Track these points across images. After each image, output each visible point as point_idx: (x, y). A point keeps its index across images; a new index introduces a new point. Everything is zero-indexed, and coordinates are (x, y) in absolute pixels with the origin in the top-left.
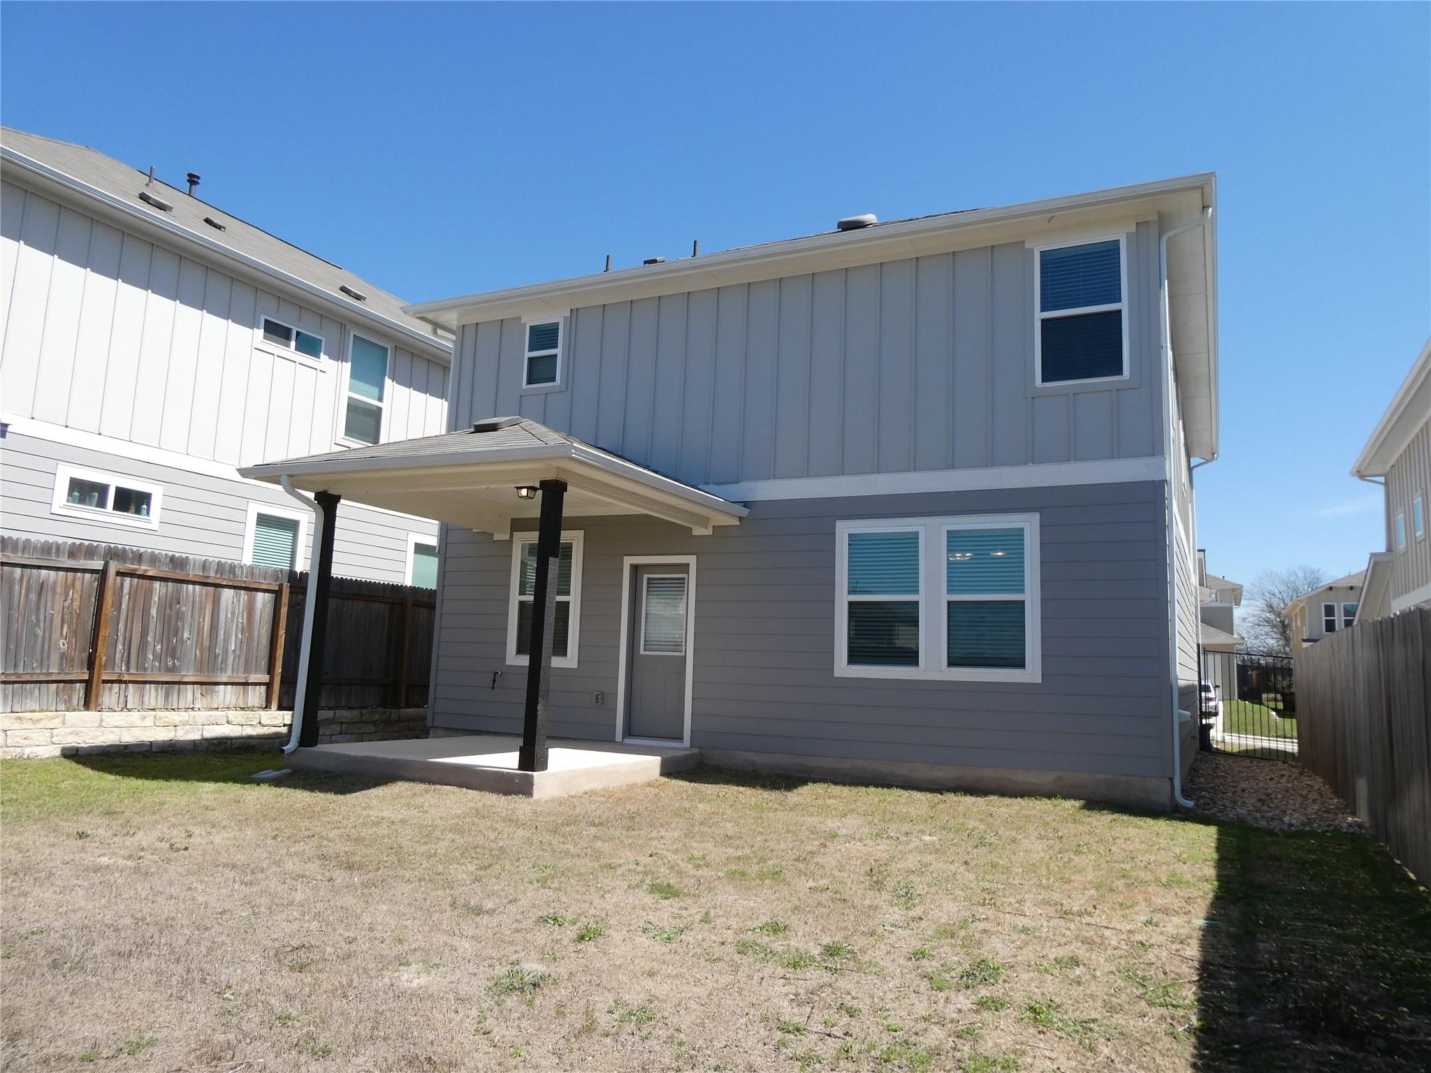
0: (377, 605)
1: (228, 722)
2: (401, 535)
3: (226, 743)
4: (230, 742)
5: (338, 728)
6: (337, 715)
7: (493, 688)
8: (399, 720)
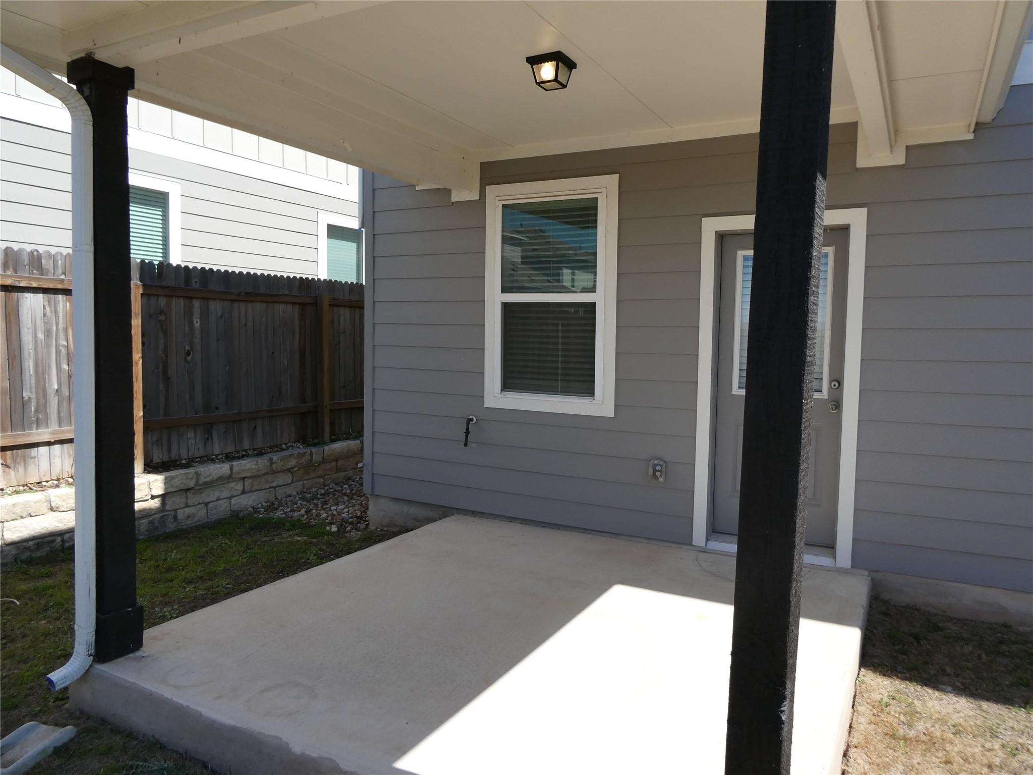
0: (282, 307)
1: (52, 509)
2: (309, 214)
3: (53, 541)
4: (59, 539)
5: (239, 487)
6: (235, 469)
7: (466, 445)
8: (324, 461)
